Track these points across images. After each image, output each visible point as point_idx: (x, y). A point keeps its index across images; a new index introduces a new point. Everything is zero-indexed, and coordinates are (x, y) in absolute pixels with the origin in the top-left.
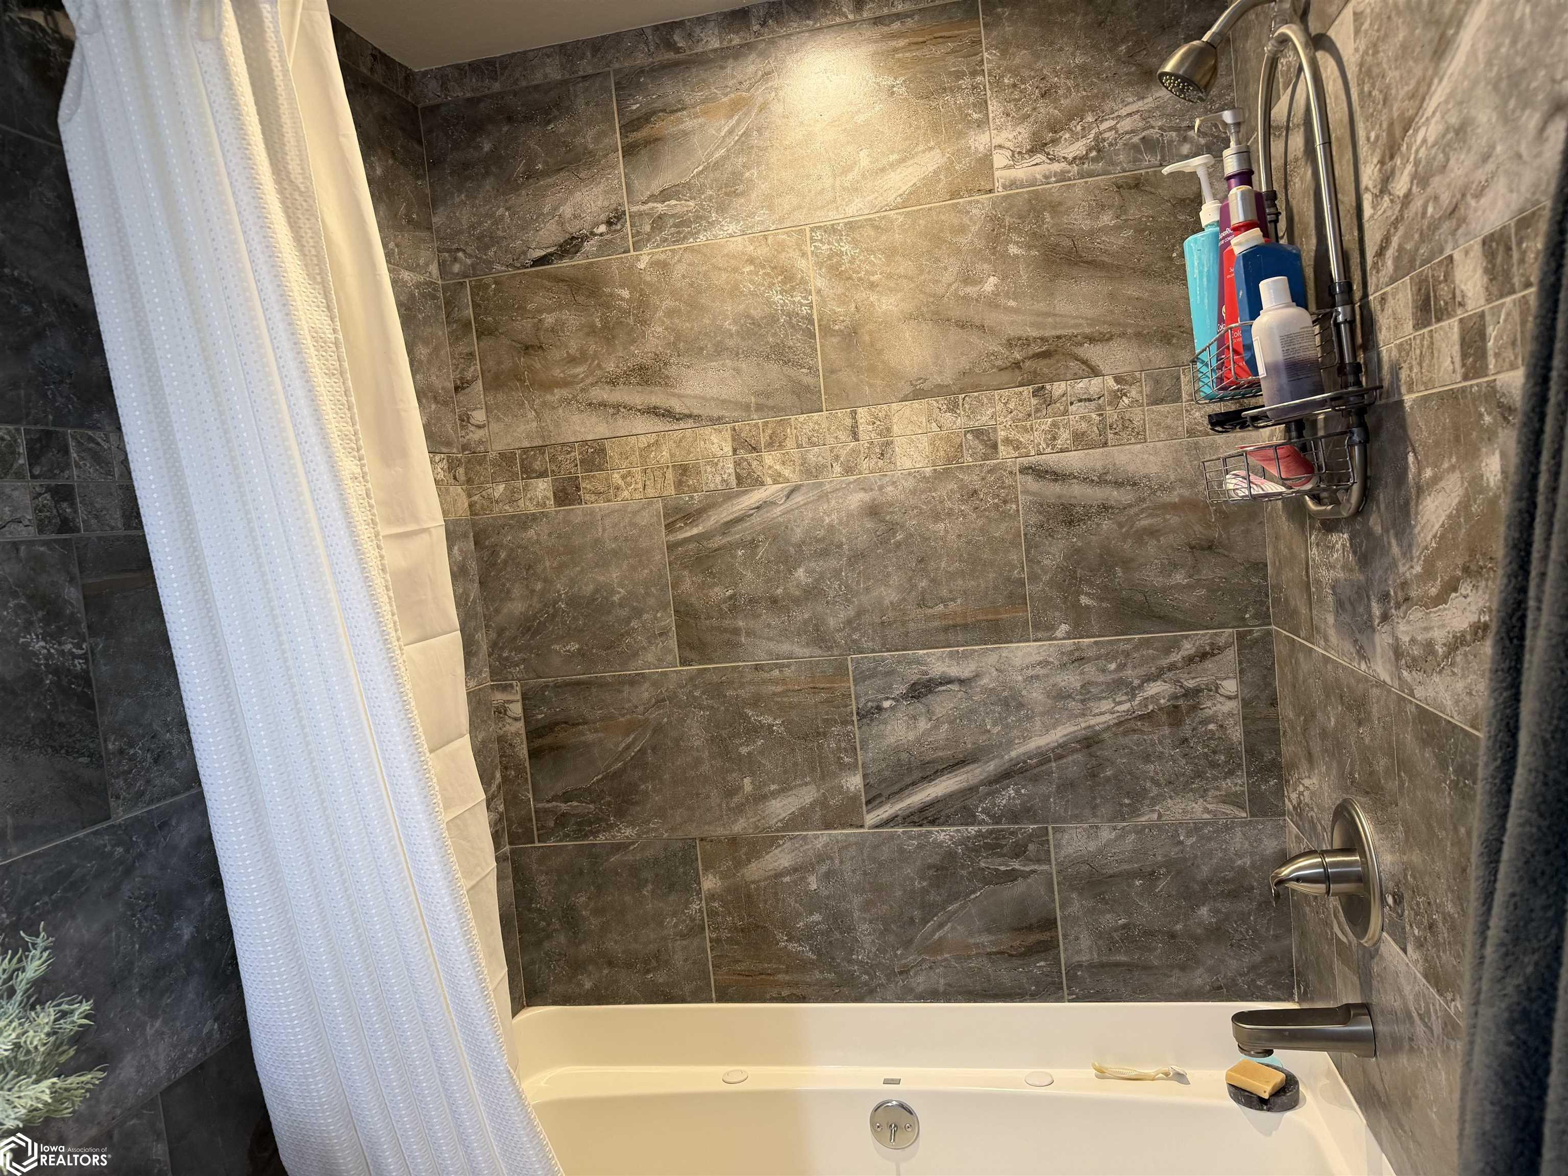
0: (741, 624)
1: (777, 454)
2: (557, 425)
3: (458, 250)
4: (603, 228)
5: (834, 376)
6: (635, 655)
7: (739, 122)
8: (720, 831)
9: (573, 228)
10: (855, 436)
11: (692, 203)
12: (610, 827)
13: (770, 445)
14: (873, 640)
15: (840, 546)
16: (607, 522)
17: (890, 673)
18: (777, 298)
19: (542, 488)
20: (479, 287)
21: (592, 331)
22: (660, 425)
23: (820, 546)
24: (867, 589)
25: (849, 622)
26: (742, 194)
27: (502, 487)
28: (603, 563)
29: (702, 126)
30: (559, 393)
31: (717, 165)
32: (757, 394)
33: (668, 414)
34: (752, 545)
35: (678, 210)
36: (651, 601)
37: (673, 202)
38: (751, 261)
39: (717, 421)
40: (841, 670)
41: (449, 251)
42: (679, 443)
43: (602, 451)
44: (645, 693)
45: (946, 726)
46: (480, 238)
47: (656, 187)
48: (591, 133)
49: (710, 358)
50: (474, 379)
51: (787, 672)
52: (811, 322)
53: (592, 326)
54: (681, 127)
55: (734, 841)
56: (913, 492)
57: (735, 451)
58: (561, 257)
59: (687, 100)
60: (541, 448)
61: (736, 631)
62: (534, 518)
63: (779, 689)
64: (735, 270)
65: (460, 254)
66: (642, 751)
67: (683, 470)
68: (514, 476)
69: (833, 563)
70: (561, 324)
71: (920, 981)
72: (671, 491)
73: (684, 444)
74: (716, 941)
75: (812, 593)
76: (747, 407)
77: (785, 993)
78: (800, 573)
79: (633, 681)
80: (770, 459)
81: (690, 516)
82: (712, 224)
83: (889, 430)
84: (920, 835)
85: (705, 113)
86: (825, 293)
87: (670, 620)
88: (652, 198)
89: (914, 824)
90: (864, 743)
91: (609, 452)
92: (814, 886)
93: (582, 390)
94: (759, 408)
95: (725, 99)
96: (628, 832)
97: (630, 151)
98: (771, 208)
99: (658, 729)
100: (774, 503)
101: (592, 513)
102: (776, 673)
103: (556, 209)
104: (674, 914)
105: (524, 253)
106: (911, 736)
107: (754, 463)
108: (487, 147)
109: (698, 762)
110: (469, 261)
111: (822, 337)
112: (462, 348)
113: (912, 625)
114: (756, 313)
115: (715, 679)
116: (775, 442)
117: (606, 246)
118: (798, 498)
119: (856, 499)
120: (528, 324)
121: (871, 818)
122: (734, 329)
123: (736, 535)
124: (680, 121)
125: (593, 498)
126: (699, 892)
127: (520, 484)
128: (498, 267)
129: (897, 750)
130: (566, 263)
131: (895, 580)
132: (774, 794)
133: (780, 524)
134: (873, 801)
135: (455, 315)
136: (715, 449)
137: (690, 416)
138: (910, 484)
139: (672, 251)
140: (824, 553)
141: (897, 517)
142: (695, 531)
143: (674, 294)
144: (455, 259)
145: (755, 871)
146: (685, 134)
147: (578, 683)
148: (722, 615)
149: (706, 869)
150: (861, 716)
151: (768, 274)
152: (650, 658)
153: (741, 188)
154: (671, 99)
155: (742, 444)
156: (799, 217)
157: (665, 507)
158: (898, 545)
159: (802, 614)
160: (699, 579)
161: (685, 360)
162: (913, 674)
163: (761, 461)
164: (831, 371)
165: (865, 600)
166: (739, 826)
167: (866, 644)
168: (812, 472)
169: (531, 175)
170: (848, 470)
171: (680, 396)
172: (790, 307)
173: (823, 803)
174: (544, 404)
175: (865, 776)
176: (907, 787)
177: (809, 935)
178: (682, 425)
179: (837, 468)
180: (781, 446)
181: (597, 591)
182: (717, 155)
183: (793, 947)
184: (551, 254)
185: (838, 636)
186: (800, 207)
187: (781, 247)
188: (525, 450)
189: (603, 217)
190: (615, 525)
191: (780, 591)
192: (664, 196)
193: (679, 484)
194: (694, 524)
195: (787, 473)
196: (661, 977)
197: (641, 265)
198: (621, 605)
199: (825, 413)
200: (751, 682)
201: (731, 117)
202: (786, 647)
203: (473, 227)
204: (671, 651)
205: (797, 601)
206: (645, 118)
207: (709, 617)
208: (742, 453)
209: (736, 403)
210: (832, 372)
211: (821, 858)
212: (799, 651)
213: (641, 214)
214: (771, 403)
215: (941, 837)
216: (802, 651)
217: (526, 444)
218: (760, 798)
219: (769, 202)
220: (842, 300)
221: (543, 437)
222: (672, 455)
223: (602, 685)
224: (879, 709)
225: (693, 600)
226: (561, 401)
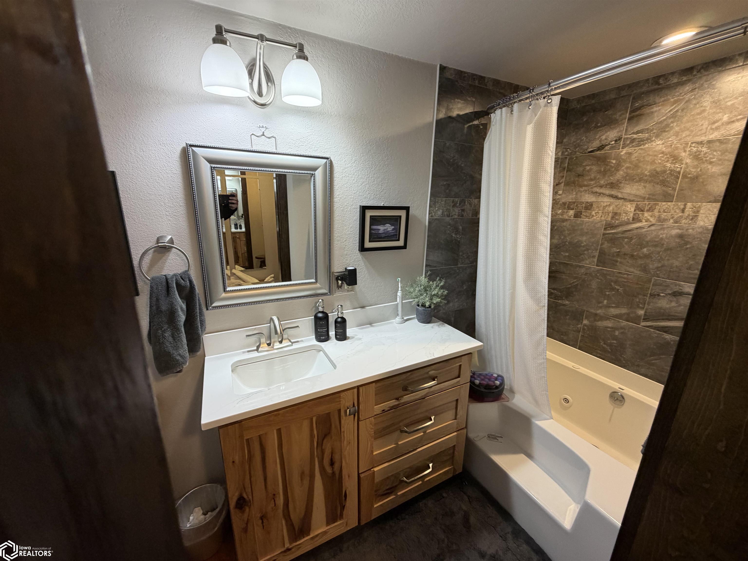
0: (619, 260)
1: (650, 213)
2: (581, 196)
3: (568, 148)
4: (613, 142)
5: (682, 192)
6: (583, 260)
7: (674, 108)
8: (593, 311)
9: (603, 143)
10: (683, 211)
11: (647, 135)
12: (563, 300)
13: (648, 211)
14: (664, 275)
15: (663, 244)
16: (587, 224)
17: (667, 286)
18: (669, 165)
19: (572, 213)
20: (571, 159)
21: (599, 172)
22: (612, 200)
23: (656, 243)
24: (668, 260)
25: (657, 268)
26: (667, 131)
27: (561, 211)
28: (582, 235)
29: (660, 110)
30: (584, 188)
31: (661, 122)
32: (649, 195)
33: (616, 197)
34: (631, 239)
35: (641, 137)
36: (592, 247)
37: (640, 134)
38: (663, 153)
39: (630, 201)
40: (650, 281)
41: (565, 148)
42: (616, 206)
43: (592, 205)
44: (583, 270)
45: (682, 307)
46: (575, 146)
47: (635, 130)
48: (619, 114)
49: (637, 182)
50: (562, 182)
51: (630, 276)
52: (679, 173)
53: (600, 170)
54: (652, 110)
55: (596, 315)
56: (701, 233)
57: (635, 210)
58: (597, 151)
59: (657, 101)
60: (574, 203)
61: (617, 261)
62: (566, 220)
63: (625, 280)
64: (655, 156)
65: (568, 150)
66: (577, 285)
67: (615, 214)
68: (565, 209)
69: (658, 249)
70: (591, 170)
71: (643, 370)
72: (609, 219)
73: (618, 206)
74: (583, 336)
75: (647, 256)
76: (644, 198)
77: (598, 355)
78: (645, 250)
79: (580, 267)
80: (646, 214)
81: (613, 227)
82: (652, 141)
83: (698, 212)
84: (659, 334)
85: (662, 105)
86: (689, 164)
87: (597, 254)
88: (633, 133)
89: (658, 330)
90: (649, 304)
91: (594, 206)
92: (617, 334)
93: (591, 188)
94: (649, 199)
95: (672, 100)
96: (567, 302)
97: (630, 119)
98: (677, 136)
99: (584, 280)
100: (643, 228)
101: (583, 221)
102: (626, 276)
103: (600, 137)
104: (573, 325)
105: (587, 149)
106: (668, 306)
107: (640, 215)
108: (585, 120)
109: (593, 292)
110: (570, 152)
111: (682, 178)
112: (561, 174)
113: (681, 274)
114: (658, 169)
115: (605, 272)
116: (651, 210)
117: (613, 148)
118: (653, 228)
119: (675, 232)
120: (581, 169)
121: (643, 324)
122: (648, 174)
123: (627, 234)
124: (652, 108)
125: (585, 217)
126: (582, 323)
127: (566, 211)
128: (578, 153)
129: (661, 308)
130: (598, 152)
131: (681, 259)
132: (613, 307)
133: (642, 234)
134: (645, 320)
135: (562, 166)
136: (628, 209)
137: (623, 199)
138: (699, 230)
139: (635, 150)
140: (656, 246)
141: (690, 240)
142: (613, 231)
143: (631, 162)
144: (567, 151)
145: (599, 324)
146: (652, 112)
147: (565, 263)
148: (613, 256)
149: (586, 318)
150: (651, 295)
151: (668, 157)
152: (587, 262)
153: (667, 129)
154: (651, 101)
155: (638, 208)
156: (688, 139)
157: (606, 223)
158: (687, 249)
159: (640, 262)
160: (609, 245)
161: (627, 182)
162: (676, 289)
163: (643, 215)
164: (681, 190)
165: (666, 263)
166: (599, 311)
167: (661, 275)
168: (660, 220)
169: (596, 127)
170: (676, 222)
171: (622, 193)
172: (673, 168)
173: (628, 314)
174: (579, 191)
175: (645, 312)
176: (659, 319)
177: (611, 345)
178: (619, 201)
179: (672, 221)
180: (652, 211)
181: (578, 242)
182: (662, 119)
183: (605, 346)
184: (594, 150)
185: (651, 271)
186: (689, 135)
187: (677, 148)
188: (570, 202)
189: (615, 139)
190: (588, 226)
191: (635, 253)
192: (638, 132)
193: (613, 218)
194: (613, 230)
195: (651, 219)
196: (565, 338)
197: (622, 154)
198: (584, 246)
199: (673, 203)
200: (616, 276)
201: (673, 105)
202: (632, 270)
203: (574, 142)
204: (594, 262)
205: (641, 258)
206: (639, 108)
207: (609, 256)
208: (637, 212)
209: (641, 196)
210: (682, 190)
211: (622, 328)
212: (635, 271)
213: (627, 138)
214: (654, 197)
215: (667, 337)
216: (637, 272)
217: (571, 201)
218: (608, 307)
219: (677, 134)
220: (695, 167)
221: (576, 200)
222: (613, 209)
223: (572, 265)
224: (659, 295)
225: (606, 250)
226: (584, 190)
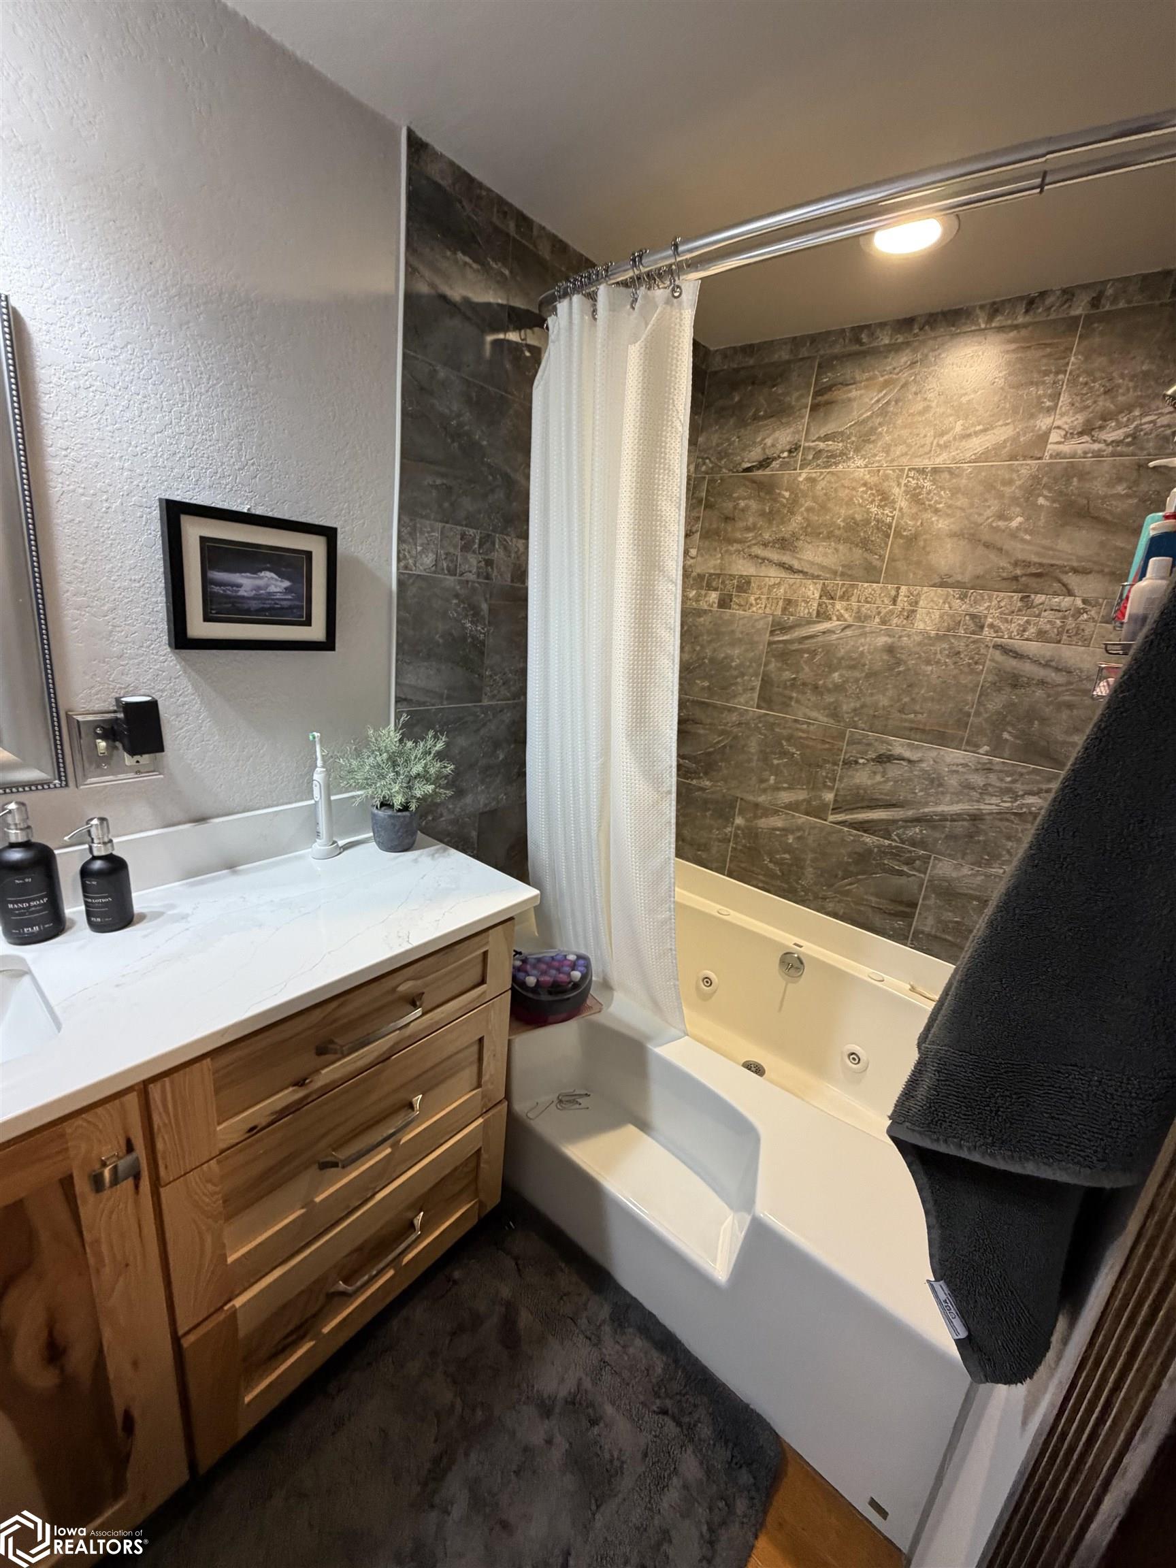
0: (794, 695)
1: (844, 603)
2: (730, 563)
3: (707, 458)
4: (786, 454)
5: (893, 564)
6: (735, 696)
7: (885, 395)
8: (750, 798)
9: (769, 453)
10: (894, 602)
11: (841, 444)
12: (700, 778)
13: (842, 598)
14: (865, 723)
15: (864, 665)
16: (741, 622)
17: (869, 745)
18: (874, 509)
19: (714, 596)
20: (712, 481)
21: (762, 514)
22: (783, 575)
23: (853, 663)
24: (872, 695)
25: (855, 710)
26: (873, 441)
27: (694, 592)
28: (732, 644)
29: (861, 395)
30: (736, 546)
31: (864, 422)
32: (843, 566)
33: (790, 569)
34: (813, 653)
35: (830, 448)
36: (751, 670)
37: (830, 443)
38: (865, 484)
39: (814, 577)
40: (841, 735)
41: (702, 458)
42: (791, 586)
43: (749, 583)
44: (734, 717)
45: (892, 783)
46: (719, 453)
47: (822, 433)
48: (796, 394)
49: (824, 539)
50: (697, 531)
51: (812, 728)
52: (890, 526)
53: (764, 511)
54: (850, 395)
55: (757, 805)
56: (919, 644)
57: (821, 597)
58: (758, 469)
59: (858, 378)
60: (719, 575)
61: (791, 698)
62: (705, 612)
63: (804, 735)
64: (854, 489)
65: (707, 461)
66: (724, 746)
67: (789, 602)
68: (702, 588)
69: (857, 674)
70: (747, 508)
71: (830, 906)
72: (779, 612)
73: (794, 587)
74: (734, 849)
75: (839, 688)
76: (835, 573)
77: (760, 885)
78: (836, 675)
79: (730, 710)
80: (839, 605)
81: (785, 629)
82: (849, 459)
83: (917, 603)
84: (856, 835)
85: (866, 387)
86: (904, 511)
87: (757, 683)
88: (819, 439)
89: (856, 829)
90: (841, 779)
91: (753, 585)
92: (790, 841)
93: (749, 547)
94: (843, 574)
95: (881, 379)
96: (708, 783)
97: (815, 408)
98: (888, 453)
99: (736, 737)
100: (833, 632)
101: (733, 615)
102: (805, 726)
103: (763, 439)
104: (718, 829)
105: (740, 464)
106: (869, 782)
107: (830, 606)
108: (737, 399)
109: (750, 760)
110: (711, 465)
111: (895, 537)
112: (695, 514)
113: (890, 722)
114: (858, 517)
115: (772, 720)
116: (845, 597)
117: (784, 466)
118: (849, 632)
119: (882, 640)
120: (731, 505)
121: (831, 818)
122: (842, 524)
123: (808, 644)
124: (850, 391)
125: (737, 607)
126: (733, 823)
127: (703, 592)
128: (724, 470)
129: (858, 787)
130: (760, 472)
131: (890, 693)
132: (785, 789)
133: (833, 645)
134: (836, 810)
135: (695, 495)
136: (810, 593)
137: (801, 572)
138: (918, 638)
139: (822, 473)
140: (853, 667)
141: (903, 657)
142: (785, 638)
143: (815, 499)
144: (704, 463)
145: (763, 823)
146: (850, 400)
147: (704, 703)
148: (785, 688)
149: (739, 814)
150: (845, 763)
151: (873, 494)
152: (742, 700)
153: (873, 438)
154: (848, 377)
155: (826, 593)
156: (904, 460)
157: (773, 621)
158: (899, 673)
159: (829, 699)
160: (779, 665)
161: (808, 539)
162: (882, 749)
163: (833, 605)
164: (892, 559)
165: (868, 700)
166: (761, 799)
167: (860, 724)
168: (861, 618)
169: (756, 418)
170: (883, 622)
171: (799, 559)
172: (880, 516)
173: (808, 801)
174: (727, 551)
175: (836, 795)
176: (857, 808)
177: (780, 863)
178: (796, 576)
179: (877, 620)
180: (848, 600)
181: (725, 658)
182: (865, 416)
183: (771, 866)
184: (753, 466)
185: (846, 716)
186: (906, 454)
187: (886, 477)
188: (711, 575)
189: (788, 448)
190: (744, 625)
191: (821, 682)
192: (826, 438)
193: (784, 610)
194: (784, 634)
195: (846, 616)
196: (704, 855)
197: (801, 479)
198: (735, 669)
199: (881, 585)
200: (790, 728)
201: (881, 391)
202: (814, 714)
203: (718, 445)
204: (753, 699)
205: (829, 691)
206: (829, 388)
207: (778, 687)
208: (825, 600)
209: (831, 569)
210: (894, 560)
211: (799, 829)
212: (821, 718)
213: (809, 448)
214: (849, 572)
215: (868, 840)
216: (823, 719)
217: (712, 571)
218: (777, 788)
219: (887, 450)
220: (914, 517)
221: (721, 569)
222: (786, 592)
223: (715, 707)
224: (856, 762)
225: (773, 675)
226: (736, 551)
